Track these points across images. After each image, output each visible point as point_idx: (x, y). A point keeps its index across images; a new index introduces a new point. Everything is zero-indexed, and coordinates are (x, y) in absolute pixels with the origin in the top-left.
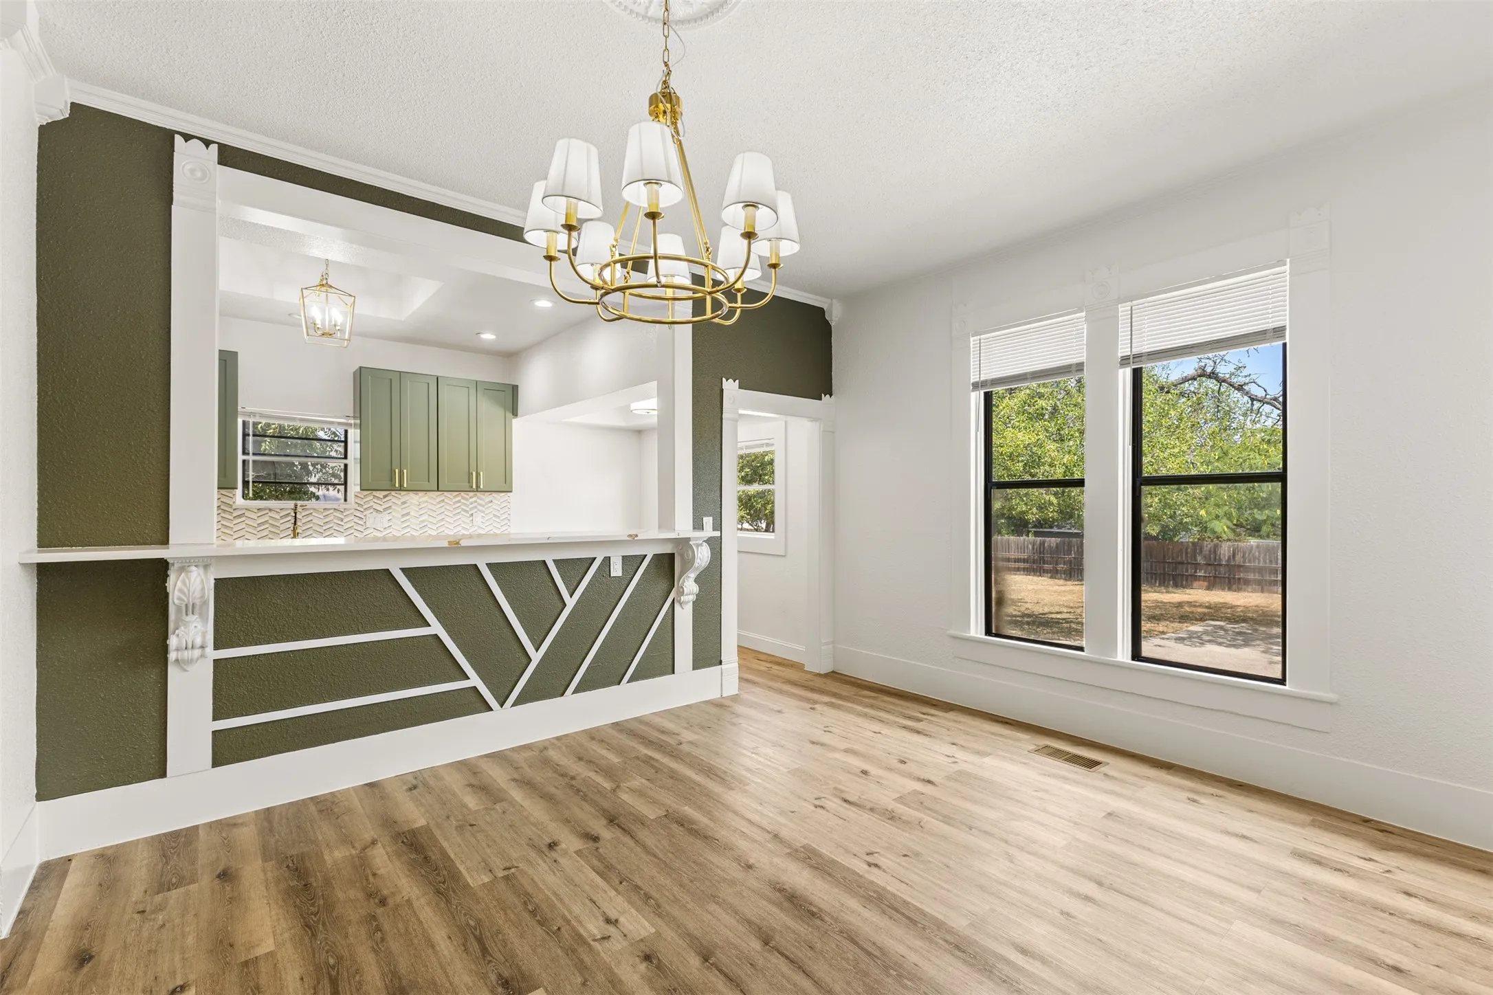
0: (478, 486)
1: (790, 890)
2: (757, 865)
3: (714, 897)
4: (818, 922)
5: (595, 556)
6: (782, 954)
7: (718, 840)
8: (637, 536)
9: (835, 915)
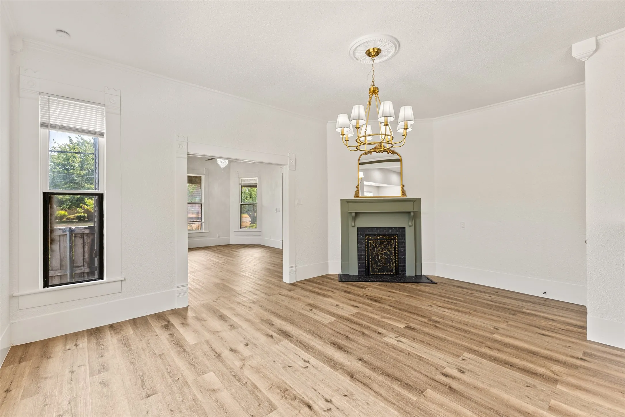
1: (342, 351)
2: (358, 361)
3: (369, 348)
4: (331, 341)
6: (342, 334)
7: (381, 374)
9: (325, 344)
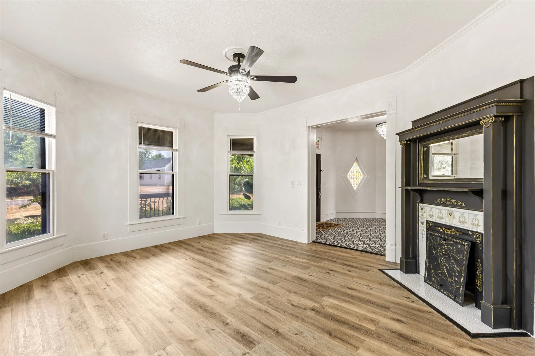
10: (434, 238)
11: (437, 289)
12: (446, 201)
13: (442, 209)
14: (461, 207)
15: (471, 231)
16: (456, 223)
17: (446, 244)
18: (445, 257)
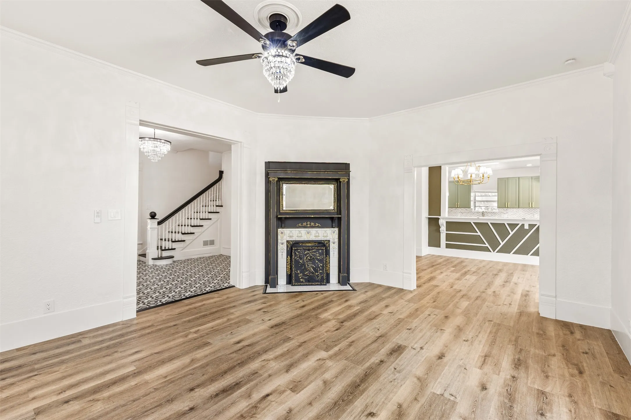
0: (532, 206)
5: (519, 223)
8: (525, 219)
10: (299, 251)
11: (307, 285)
12: (307, 225)
13: (301, 231)
14: (318, 227)
15: (323, 240)
16: (312, 238)
17: (310, 252)
18: (311, 261)
